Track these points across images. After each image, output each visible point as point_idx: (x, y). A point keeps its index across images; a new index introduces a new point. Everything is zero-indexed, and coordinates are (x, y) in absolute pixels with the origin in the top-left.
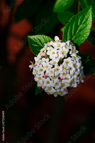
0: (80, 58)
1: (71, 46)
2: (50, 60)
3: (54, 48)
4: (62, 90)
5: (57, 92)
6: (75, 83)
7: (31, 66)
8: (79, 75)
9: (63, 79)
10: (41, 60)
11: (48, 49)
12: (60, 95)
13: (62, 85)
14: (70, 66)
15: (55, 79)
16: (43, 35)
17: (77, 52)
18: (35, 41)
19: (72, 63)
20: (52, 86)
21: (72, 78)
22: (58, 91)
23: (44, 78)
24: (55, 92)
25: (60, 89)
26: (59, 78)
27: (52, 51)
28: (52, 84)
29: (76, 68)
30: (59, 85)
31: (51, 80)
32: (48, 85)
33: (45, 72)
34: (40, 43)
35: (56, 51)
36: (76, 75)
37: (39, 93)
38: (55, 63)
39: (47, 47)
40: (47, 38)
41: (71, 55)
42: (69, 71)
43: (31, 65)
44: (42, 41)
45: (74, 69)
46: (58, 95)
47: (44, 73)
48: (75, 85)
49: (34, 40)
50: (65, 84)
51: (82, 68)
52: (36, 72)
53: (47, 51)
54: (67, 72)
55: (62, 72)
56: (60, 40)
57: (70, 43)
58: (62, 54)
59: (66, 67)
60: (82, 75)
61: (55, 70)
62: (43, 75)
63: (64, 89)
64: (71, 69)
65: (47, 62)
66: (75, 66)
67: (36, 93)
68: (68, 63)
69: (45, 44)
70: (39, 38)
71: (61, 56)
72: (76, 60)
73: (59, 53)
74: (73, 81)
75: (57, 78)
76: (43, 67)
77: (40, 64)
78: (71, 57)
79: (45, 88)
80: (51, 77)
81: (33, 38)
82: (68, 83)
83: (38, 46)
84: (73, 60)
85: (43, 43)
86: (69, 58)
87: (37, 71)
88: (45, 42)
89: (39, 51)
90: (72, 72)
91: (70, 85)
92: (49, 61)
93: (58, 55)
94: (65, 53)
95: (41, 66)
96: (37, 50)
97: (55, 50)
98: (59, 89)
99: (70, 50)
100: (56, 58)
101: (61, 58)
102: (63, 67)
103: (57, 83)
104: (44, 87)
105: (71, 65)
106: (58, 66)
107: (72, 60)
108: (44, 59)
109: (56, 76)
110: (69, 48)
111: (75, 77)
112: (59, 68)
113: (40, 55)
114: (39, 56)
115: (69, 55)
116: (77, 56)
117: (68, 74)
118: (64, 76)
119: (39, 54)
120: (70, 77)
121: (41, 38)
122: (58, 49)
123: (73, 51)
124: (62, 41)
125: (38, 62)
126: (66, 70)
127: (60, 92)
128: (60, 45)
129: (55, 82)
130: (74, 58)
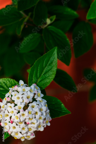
0: (46, 101)
1: (35, 90)
2: (16, 105)
3: (18, 92)
4: (29, 134)
5: (24, 137)
6: (42, 127)
8: (46, 118)
9: (29, 124)
10: (6, 106)
11: (13, 93)
12: (27, 139)
13: (29, 129)
14: (35, 111)
15: (21, 124)
16: (8, 79)
18: (1, 85)
19: (38, 107)
20: (18, 130)
21: (38, 123)
22: (25, 135)
23: (10, 124)
24: (22, 137)
25: (27, 134)
26: (25, 123)
27: (16, 97)
28: (18, 129)
29: (42, 112)
30: (25, 130)
31: (17, 125)
32: (15, 130)
33: (11, 118)
34: (5, 87)
36: (42, 119)
38: (20, 108)
39: (12, 92)
40: (12, 81)
42: (35, 115)
44: (7, 84)
45: (39, 113)
46: (25, 139)
47: (9, 118)
48: (42, 129)
50: (32, 128)
51: (48, 111)
52: (1, 117)
53: (12, 96)
54: (33, 117)
55: (28, 117)
56: (25, 84)
57: (35, 87)
58: (26, 99)
59: (32, 112)
60: (48, 118)
61: (20, 116)
62: (9, 120)
63: (31, 133)
64: (36, 113)
65: (12, 107)
66: (40, 110)
68: (33, 107)
69: (10, 88)
70: (4, 81)
71: (26, 101)
72: (41, 104)
73: (24, 98)
74: (39, 125)
75: (23, 123)
76: (9, 113)
77: (5, 110)
78: (36, 101)
79: (12, 133)
80: (17, 122)
82: (34, 127)
83: (4, 89)
84: (39, 105)
85: (8, 86)
86: (34, 102)
88: (10, 85)
90: (37, 116)
91: (36, 129)
92: (14, 106)
93: (23, 100)
94: (30, 98)
95: (6, 112)
96: (3, 93)
97: (20, 95)
98: (25, 133)
99: (35, 94)
100: (21, 103)
102: (29, 112)
103: (23, 128)
104: (10, 132)
105: (36, 109)
106: (23, 111)
107: (37, 104)
108: (9, 104)
109: (21, 121)
110: (34, 92)
111: (41, 121)
112: (24, 113)
113: (5, 100)
115: (34, 100)
117: (34, 119)
118: (30, 120)
120: (36, 121)
121: (6, 81)
122: (23, 94)
123: (38, 94)
124: (27, 85)
125: (4, 108)
126: (32, 115)
127: (27, 136)
128: (25, 89)
129: (21, 127)
130: (39, 102)
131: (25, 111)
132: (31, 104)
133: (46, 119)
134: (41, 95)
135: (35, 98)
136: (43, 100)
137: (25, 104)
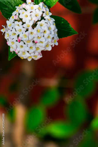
0: (54, 20)
1: (44, 8)
2: (23, 23)
3: (26, 10)
4: (37, 54)
5: (31, 56)
6: (50, 46)
7: (3, 31)
9: (37, 42)
10: (13, 24)
11: (21, 12)
12: (34, 59)
14: (44, 29)
15: (29, 42)
17: (51, 14)
18: (6, 5)
19: (46, 26)
20: (26, 49)
21: (47, 42)
23: (18, 43)
24: (29, 57)
25: (35, 53)
26: (33, 42)
27: (24, 14)
29: (51, 30)
30: (33, 49)
31: (24, 44)
32: (22, 50)
34: (10, 6)
35: (29, 14)
36: (51, 38)
37: (12, 58)
38: (28, 26)
39: (19, 10)
41: (44, 18)
42: (44, 34)
43: (3, 29)
44: (12, 3)
45: (48, 32)
46: (33, 59)
47: (17, 37)
48: (49, 49)
49: (4, 3)
50: (39, 47)
51: (56, 30)
52: (8, 36)
53: (19, 14)
54: (41, 36)
55: (37, 36)
56: (32, 3)
57: (43, 6)
58: (35, 17)
59: (40, 30)
61: (29, 34)
62: (17, 39)
63: (39, 53)
64: (45, 31)
65: (20, 25)
66: (49, 29)
67: (10, 58)
68: (42, 26)
69: (16, 7)
71: (35, 19)
72: (49, 22)
73: (32, 16)
74: (47, 44)
75: (31, 42)
76: (16, 31)
77: (13, 28)
78: (45, 19)
79: (19, 52)
80: (25, 40)
81: (3, 1)
82: (42, 46)
83: (9, 9)
84: (47, 23)
85: (13, 5)
86: (43, 20)
87: (10, 35)
88: (15, 5)
89: (11, 14)
90: (46, 35)
91: (44, 48)
92: (22, 25)
93: (32, 18)
94: (38, 16)
95: (14, 30)
98: (33, 53)
99: (43, 12)
100: (30, 21)
101: (34, 21)
102: (37, 31)
103: (31, 47)
104: (17, 51)
105: (45, 28)
106: (32, 29)
107: (45, 23)
108: (16, 22)
109: (30, 39)
110: (42, 10)
111: (50, 40)
112: (33, 31)
114: (12, 19)
115: (42, 18)
116: (51, 19)
117: (42, 37)
118: (38, 39)
119: (11, 17)
120: (44, 40)
122: (31, 12)
123: (46, 13)
124: (34, 3)
125: (11, 26)
126: (40, 33)
127: (34, 56)
128: (33, 7)
129: (29, 46)
130: (47, 20)
131: (34, 29)
132: (39, 22)
133: (55, 38)
134: (49, 13)
135: (43, 16)
136: (52, 18)
137: (34, 22)
